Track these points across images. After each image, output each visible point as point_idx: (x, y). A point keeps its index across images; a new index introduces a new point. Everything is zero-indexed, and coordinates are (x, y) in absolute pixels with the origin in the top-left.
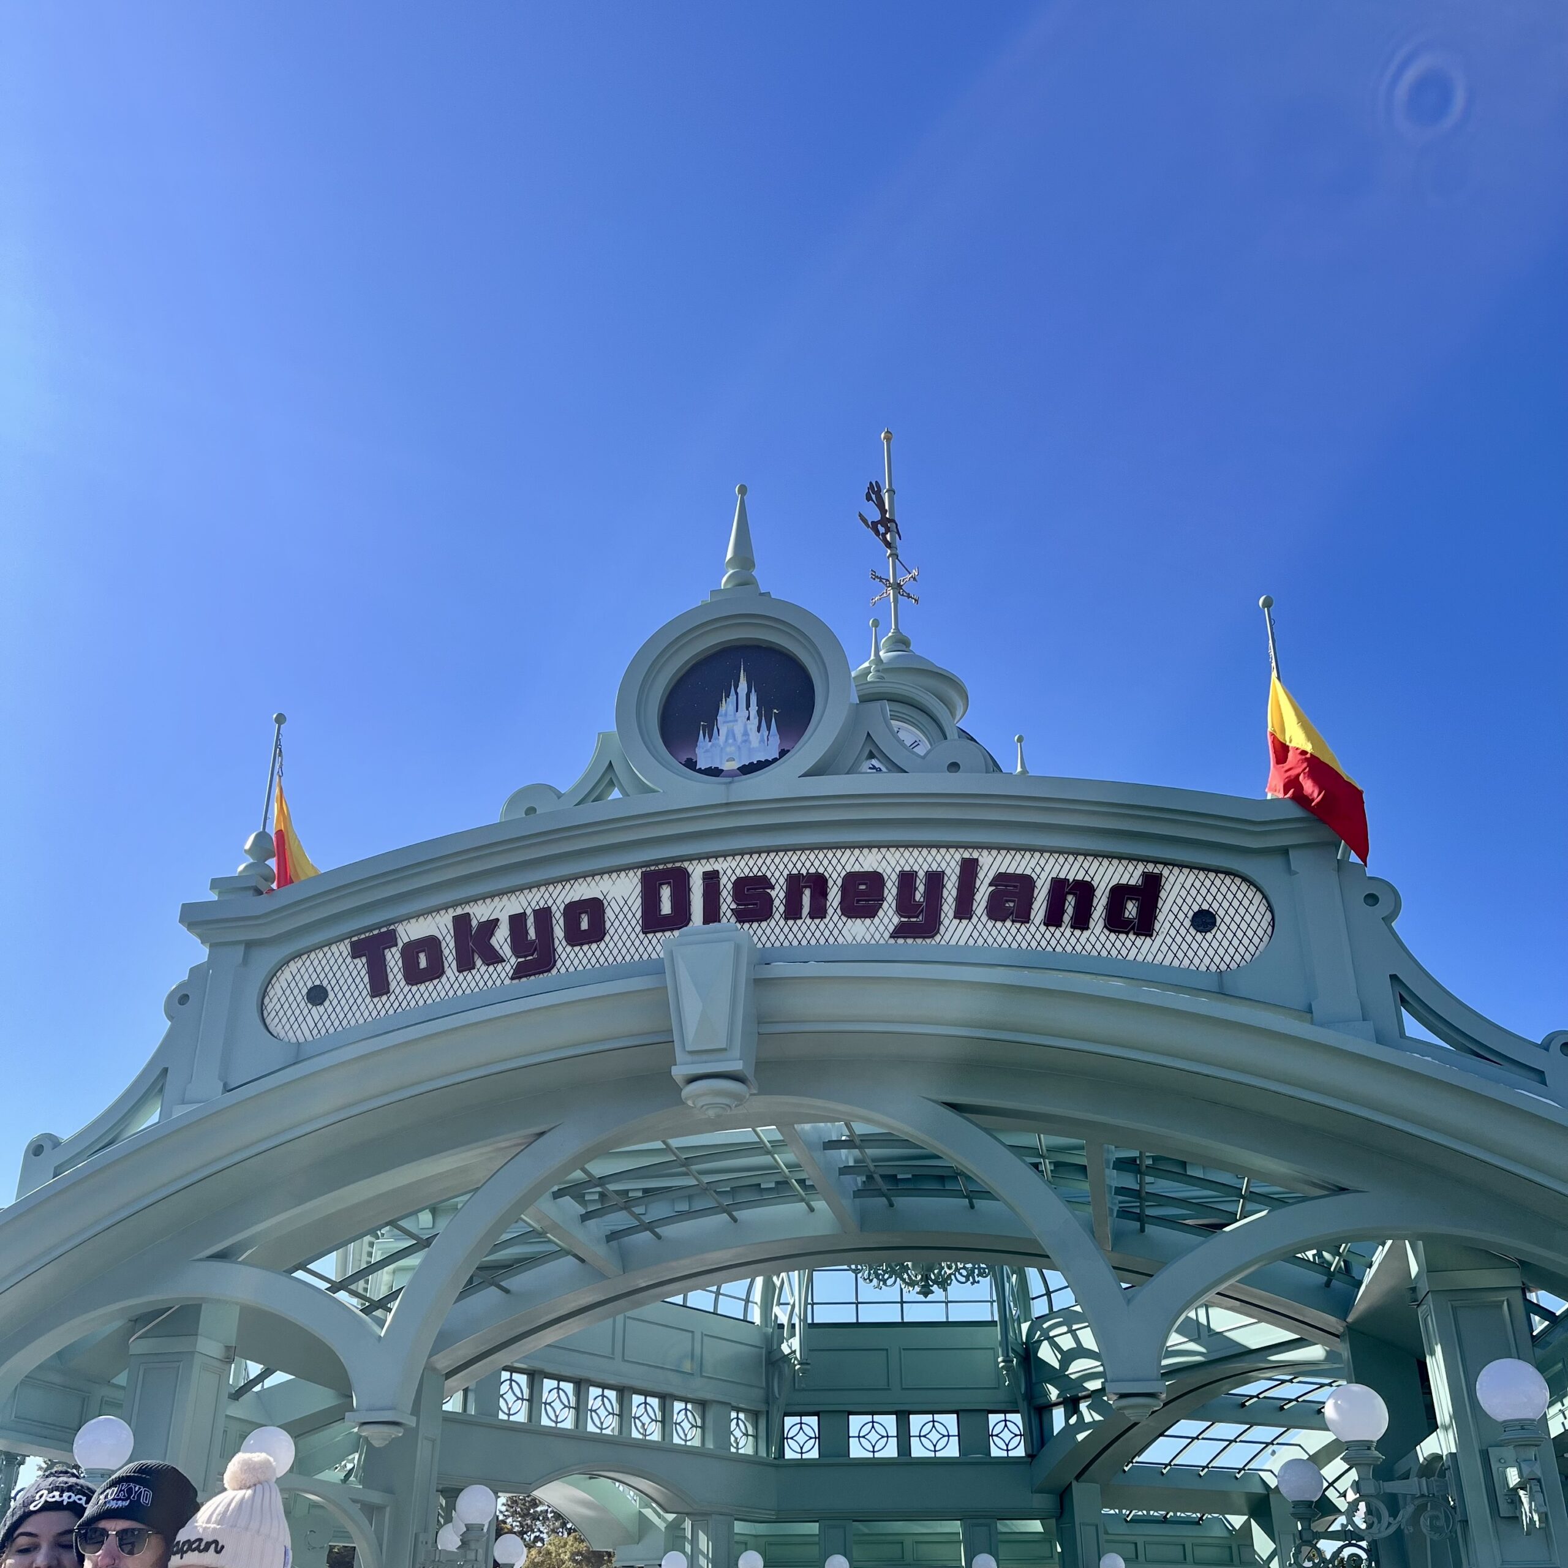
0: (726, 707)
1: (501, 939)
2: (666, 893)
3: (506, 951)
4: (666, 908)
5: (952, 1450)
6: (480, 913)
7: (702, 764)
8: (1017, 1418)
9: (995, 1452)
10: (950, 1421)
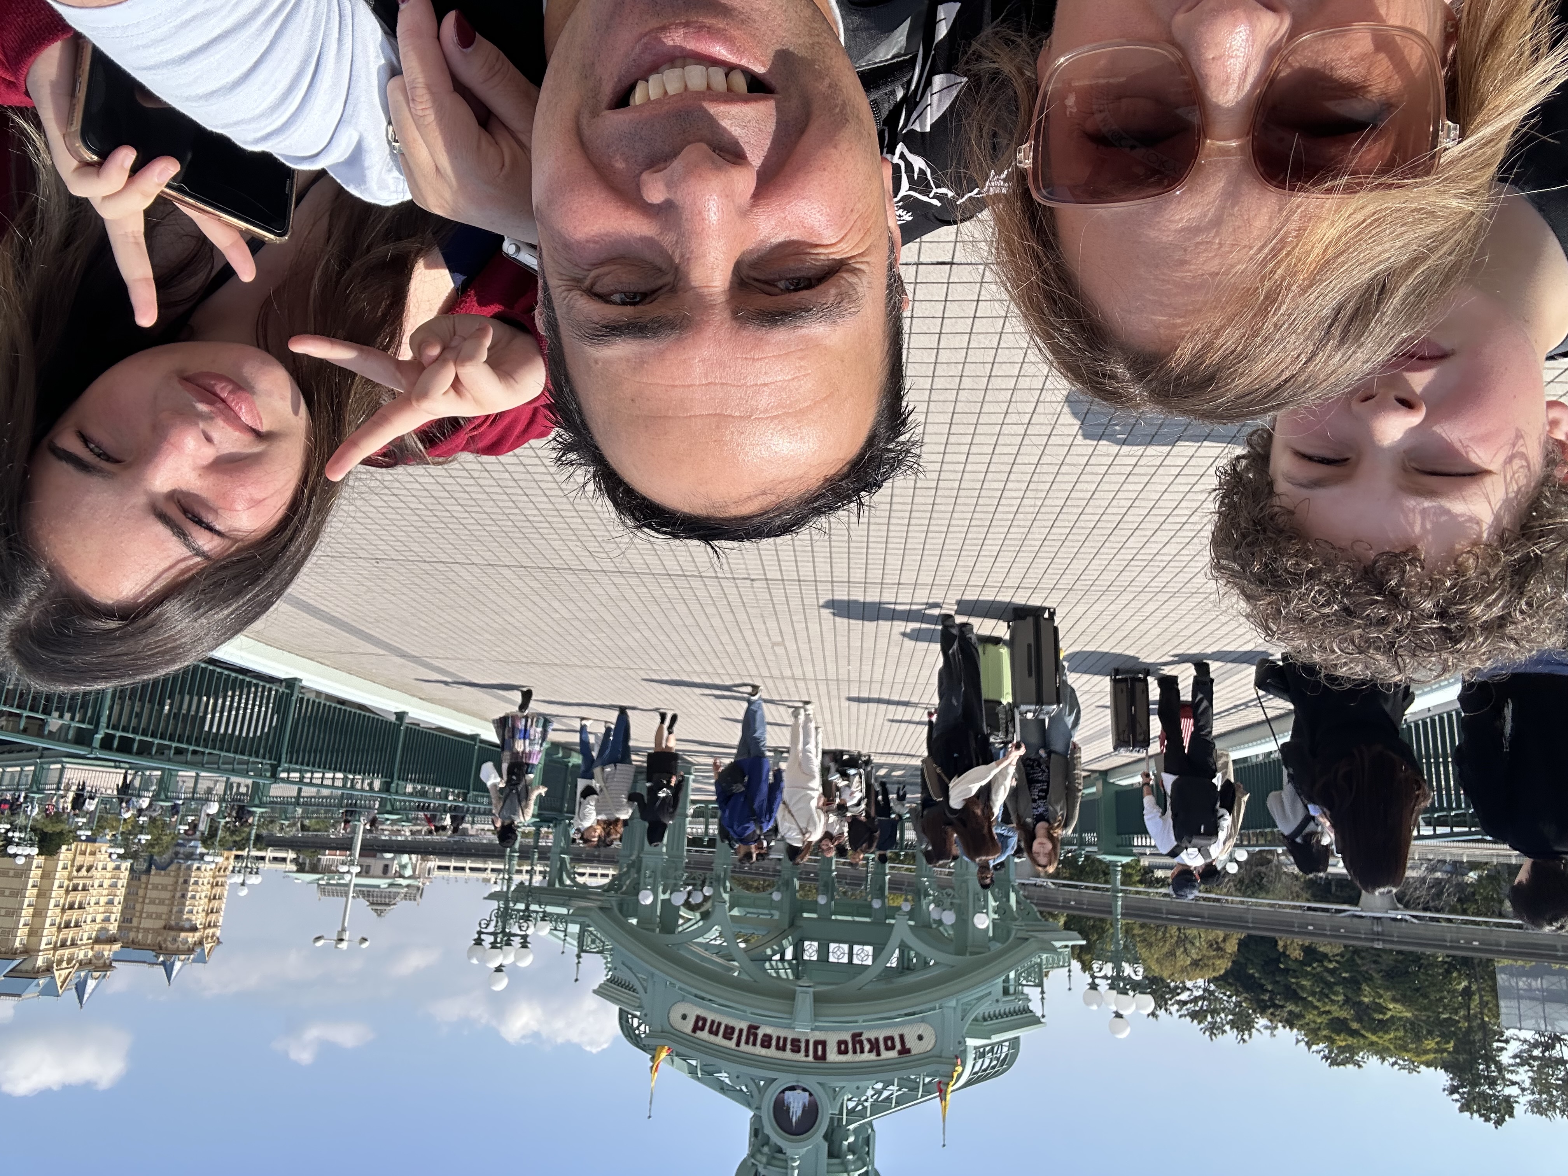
0: (799, 1113)
1: (867, 1047)
2: (820, 1053)
3: (865, 1042)
4: (820, 1048)
5: (832, 946)
6: (873, 1056)
7: (807, 1094)
8: (806, 957)
9: (816, 944)
10: (832, 959)
